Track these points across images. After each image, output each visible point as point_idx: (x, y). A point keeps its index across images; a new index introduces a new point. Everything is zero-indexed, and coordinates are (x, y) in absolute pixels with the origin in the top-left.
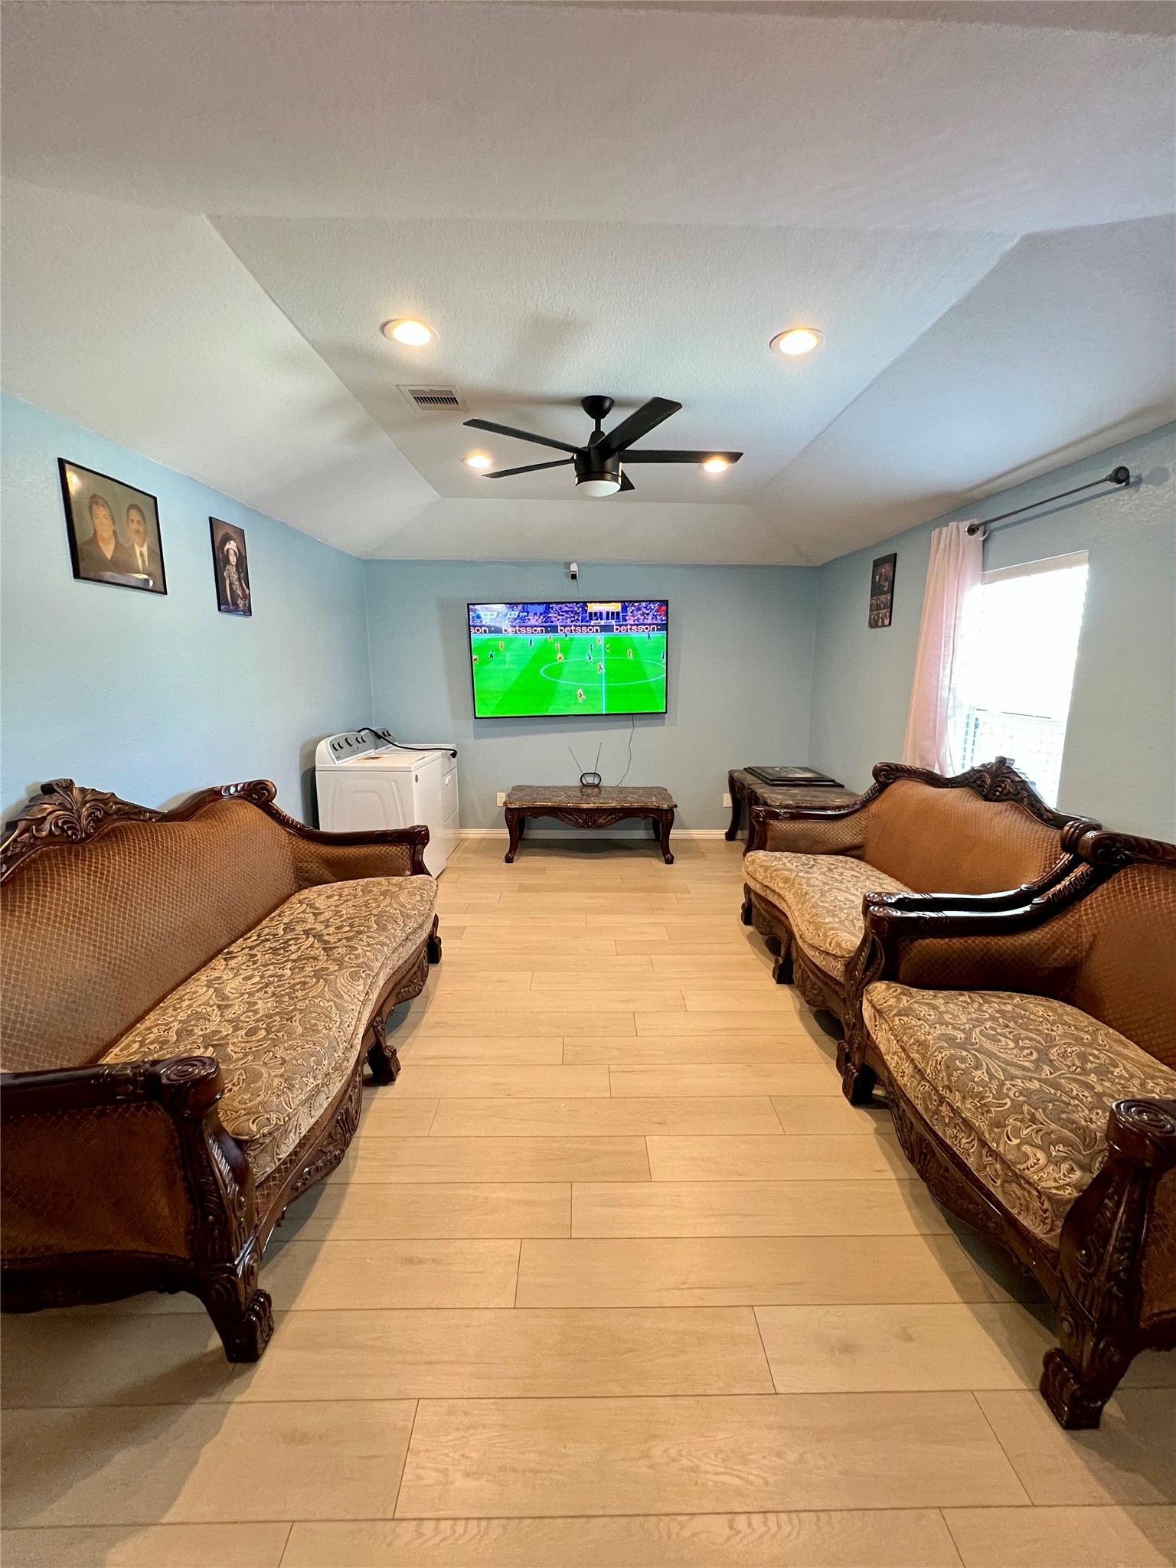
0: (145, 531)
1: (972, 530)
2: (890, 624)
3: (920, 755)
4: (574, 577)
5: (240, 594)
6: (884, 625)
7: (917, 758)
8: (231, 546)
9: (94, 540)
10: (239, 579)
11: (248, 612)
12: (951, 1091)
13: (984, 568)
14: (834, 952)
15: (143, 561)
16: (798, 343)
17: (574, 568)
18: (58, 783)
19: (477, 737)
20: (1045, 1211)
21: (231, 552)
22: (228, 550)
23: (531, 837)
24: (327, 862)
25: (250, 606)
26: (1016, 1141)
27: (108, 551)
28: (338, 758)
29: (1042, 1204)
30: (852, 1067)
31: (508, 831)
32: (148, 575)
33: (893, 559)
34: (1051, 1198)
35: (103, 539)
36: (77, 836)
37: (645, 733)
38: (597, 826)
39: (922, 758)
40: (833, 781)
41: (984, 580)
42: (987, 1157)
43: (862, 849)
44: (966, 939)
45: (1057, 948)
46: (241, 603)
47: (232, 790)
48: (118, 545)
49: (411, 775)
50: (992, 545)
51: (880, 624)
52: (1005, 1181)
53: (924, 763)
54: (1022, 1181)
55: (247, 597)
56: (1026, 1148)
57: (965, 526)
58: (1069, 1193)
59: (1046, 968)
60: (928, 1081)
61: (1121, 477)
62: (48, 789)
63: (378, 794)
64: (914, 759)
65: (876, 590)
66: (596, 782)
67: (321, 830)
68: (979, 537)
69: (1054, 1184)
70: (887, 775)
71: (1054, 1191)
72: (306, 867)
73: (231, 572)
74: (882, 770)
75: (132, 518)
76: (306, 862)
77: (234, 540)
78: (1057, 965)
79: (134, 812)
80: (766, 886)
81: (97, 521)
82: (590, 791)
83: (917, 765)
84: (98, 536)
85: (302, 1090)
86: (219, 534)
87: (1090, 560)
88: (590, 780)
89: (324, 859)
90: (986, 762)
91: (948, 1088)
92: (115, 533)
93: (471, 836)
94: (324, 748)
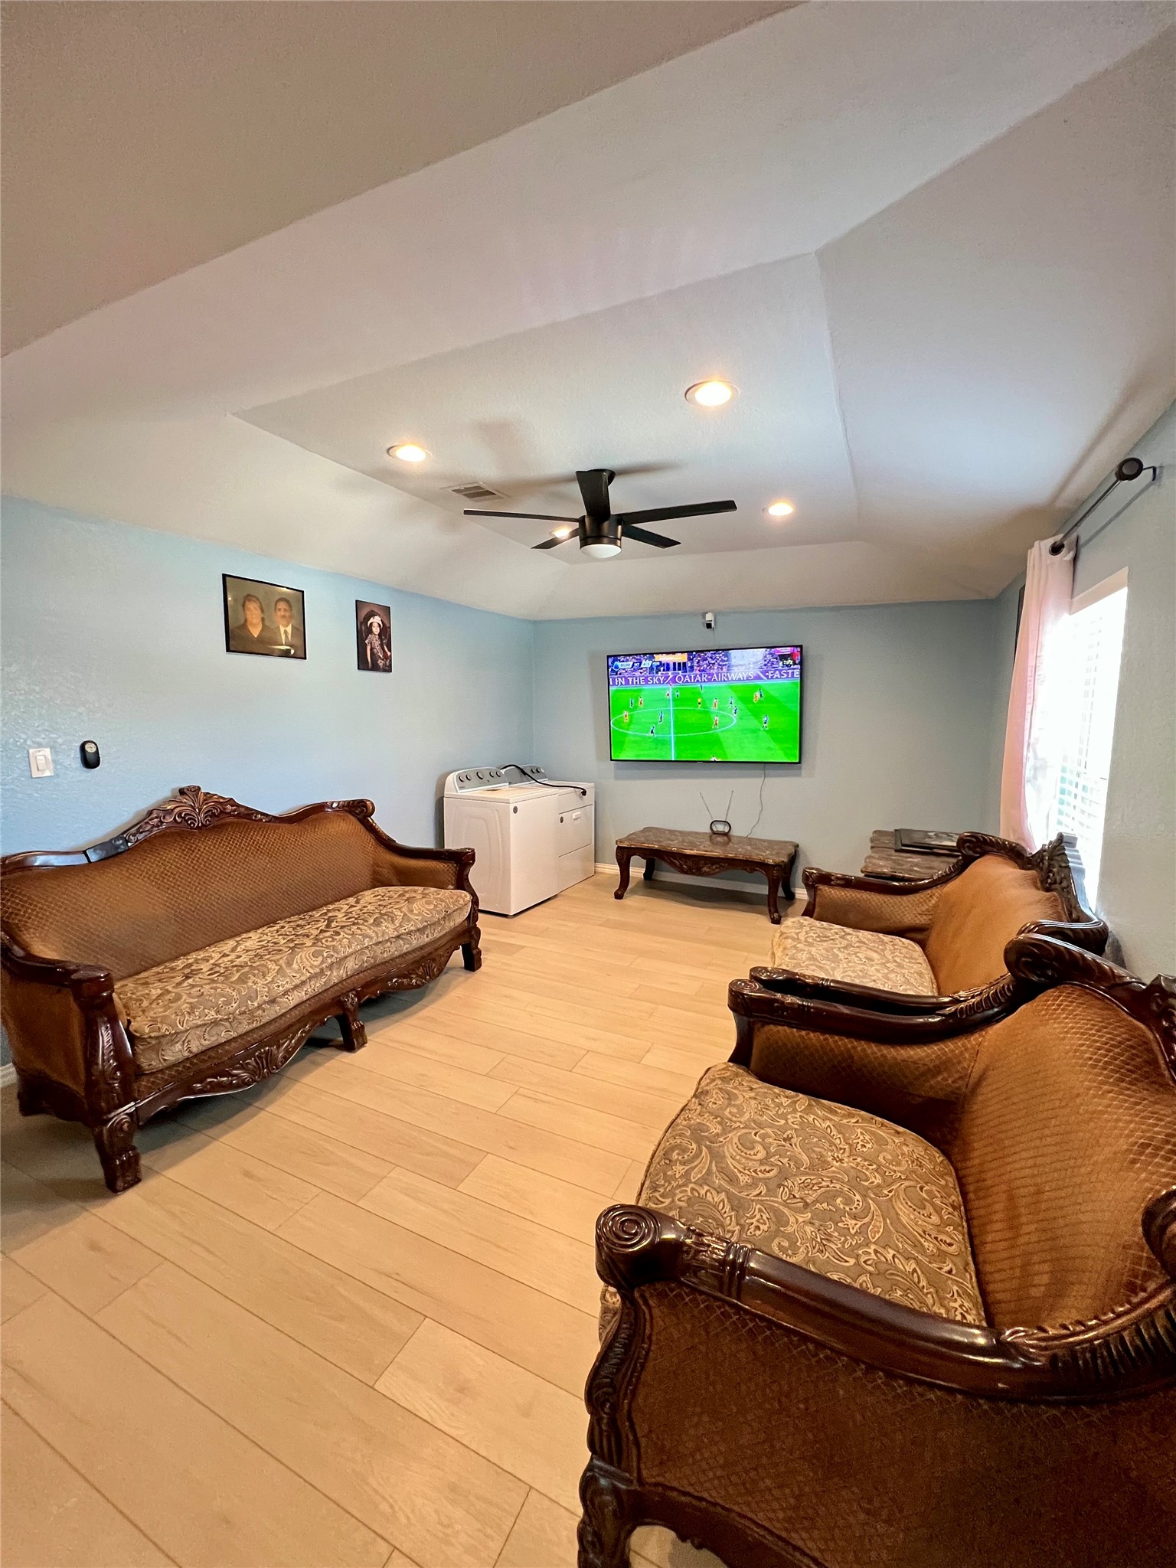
0: (291, 617)
5: (381, 656)
7: (1011, 831)
8: (376, 621)
9: (244, 626)
10: (382, 645)
11: (388, 669)
15: (287, 637)
16: (714, 394)
18: (189, 788)
19: (617, 778)
21: (375, 625)
22: (371, 624)
23: (662, 879)
25: (391, 665)
27: (256, 632)
28: (462, 788)
31: (619, 868)
32: (291, 646)
35: (252, 624)
36: (194, 825)
38: (699, 873)
39: (1014, 831)
43: (926, 933)
44: (827, 1036)
45: (939, 1073)
46: (381, 663)
47: (335, 805)
48: (264, 627)
49: (509, 807)
55: (387, 658)
59: (919, 1096)
62: (182, 792)
63: (486, 822)
67: (445, 848)
68: (1066, 556)
73: (374, 640)
75: (280, 607)
77: (379, 615)
78: (931, 1094)
79: (248, 815)
81: (248, 613)
82: (720, 839)
84: (248, 622)
85: (200, 1017)
86: (364, 613)
92: (263, 619)
93: (607, 871)
94: (452, 779)
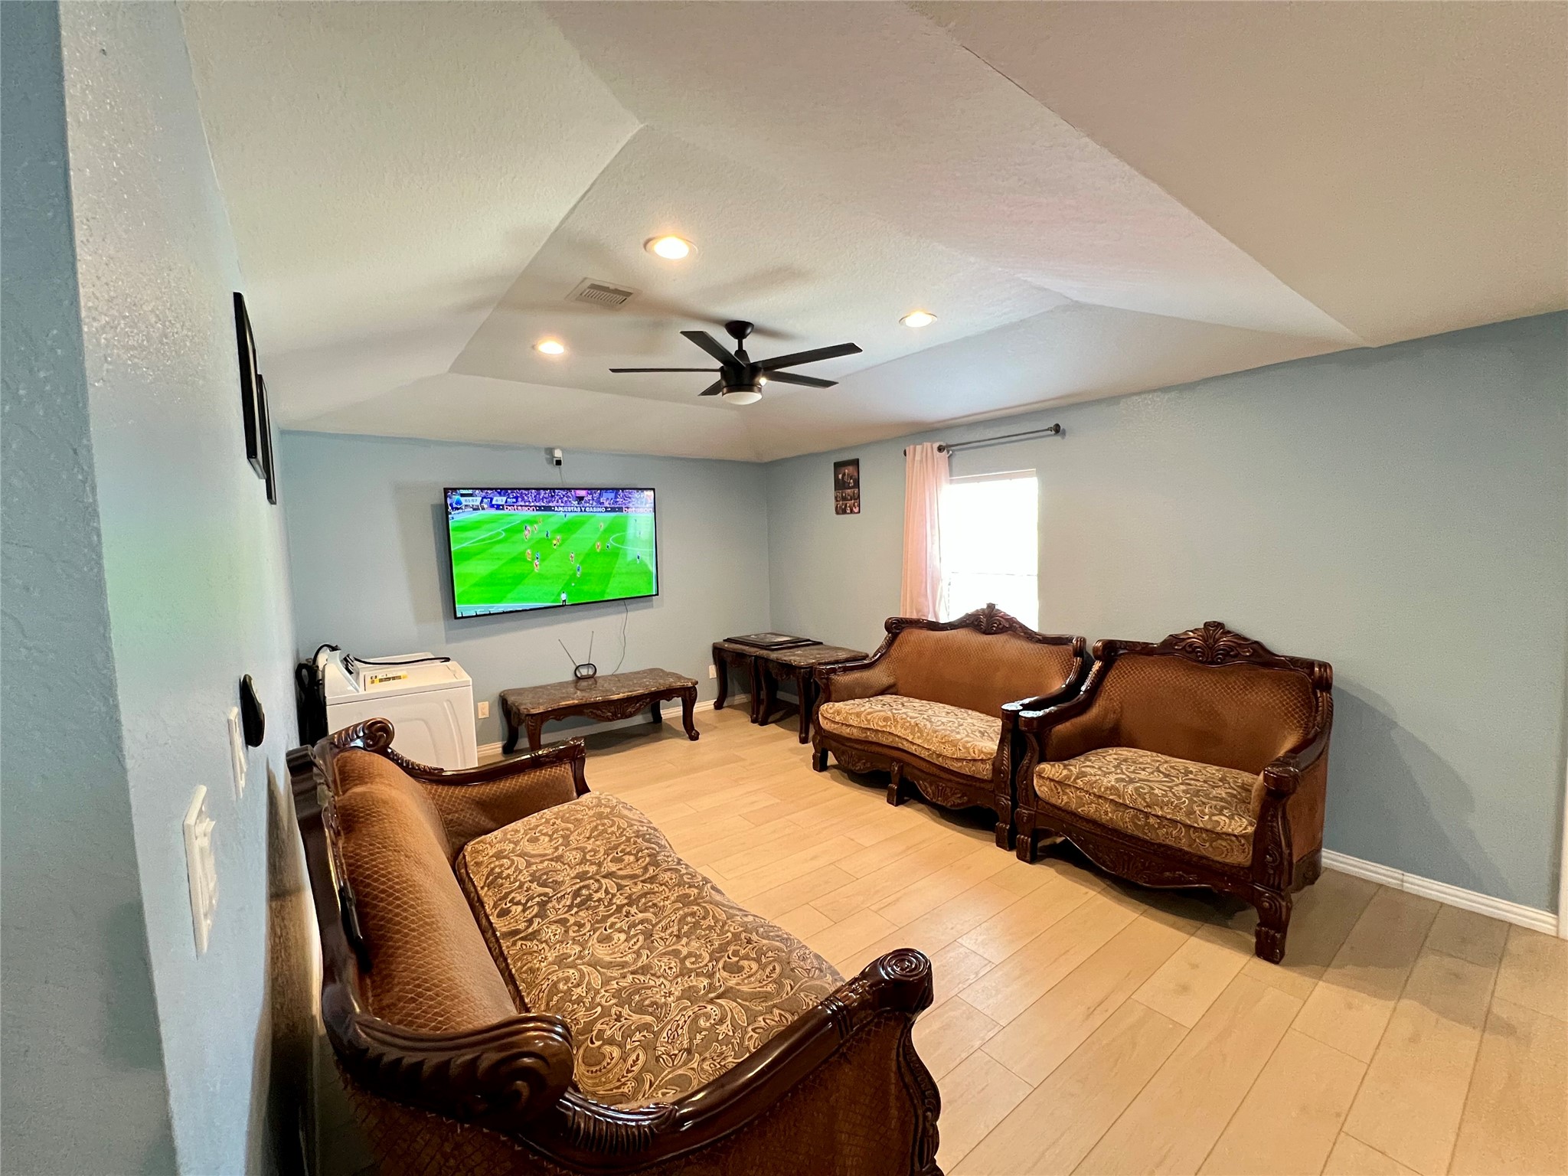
1: (940, 449)
2: (859, 512)
3: (916, 609)
4: (559, 463)
6: (852, 512)
12: (1150, 807)
13: (951, 475)
14: (980, 758)
17: (558, 454)
20: (1243, 845)
24: (482, 805)
26: (1207, 817)
29: (1240, 842)
30: (1022, 837)
33: (856, 463)
34: (1244, 836)
37: (637, 617)
40: (809, 640)
41: (951, 482)
42: (1194, 833)
50: (955, 460)
51: (848, 511)
52: (1212, 842)
53: (920, 614)
54: (1224, 836)
56: (1215, 818)
57: (936, 445)
58: (1250, 830)
60: (1131, 808)
61: (1057, 429)
64: (912, 612)
65: (840, 485)
66: (591, 672)
69: (1241, 829)
70: (896, 628)
71: (1244, 832)
72: (458, 818)
74: (892, 623)
76: (456, 812)
80: (867, 729)
83: (915, 616)
87: (1039, 474)
88: (584, 672)
89: (478, 802)
90: (979, 608)
91: (1148, 806)
